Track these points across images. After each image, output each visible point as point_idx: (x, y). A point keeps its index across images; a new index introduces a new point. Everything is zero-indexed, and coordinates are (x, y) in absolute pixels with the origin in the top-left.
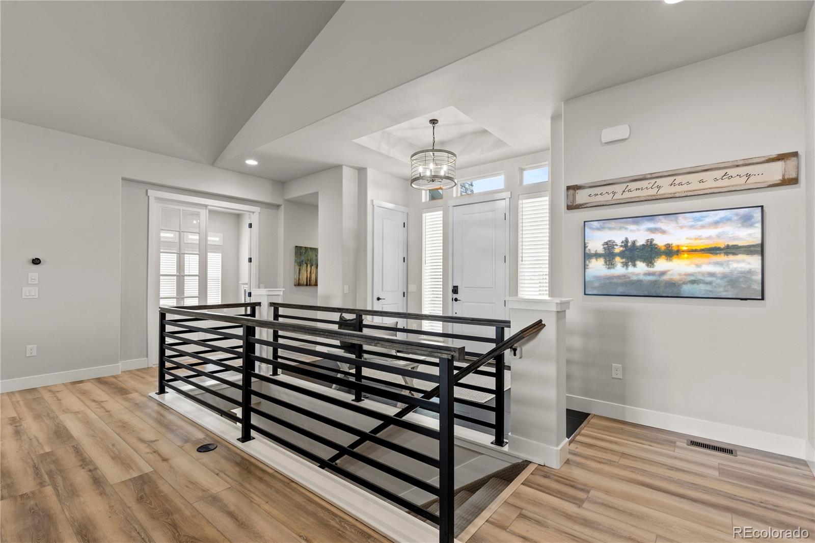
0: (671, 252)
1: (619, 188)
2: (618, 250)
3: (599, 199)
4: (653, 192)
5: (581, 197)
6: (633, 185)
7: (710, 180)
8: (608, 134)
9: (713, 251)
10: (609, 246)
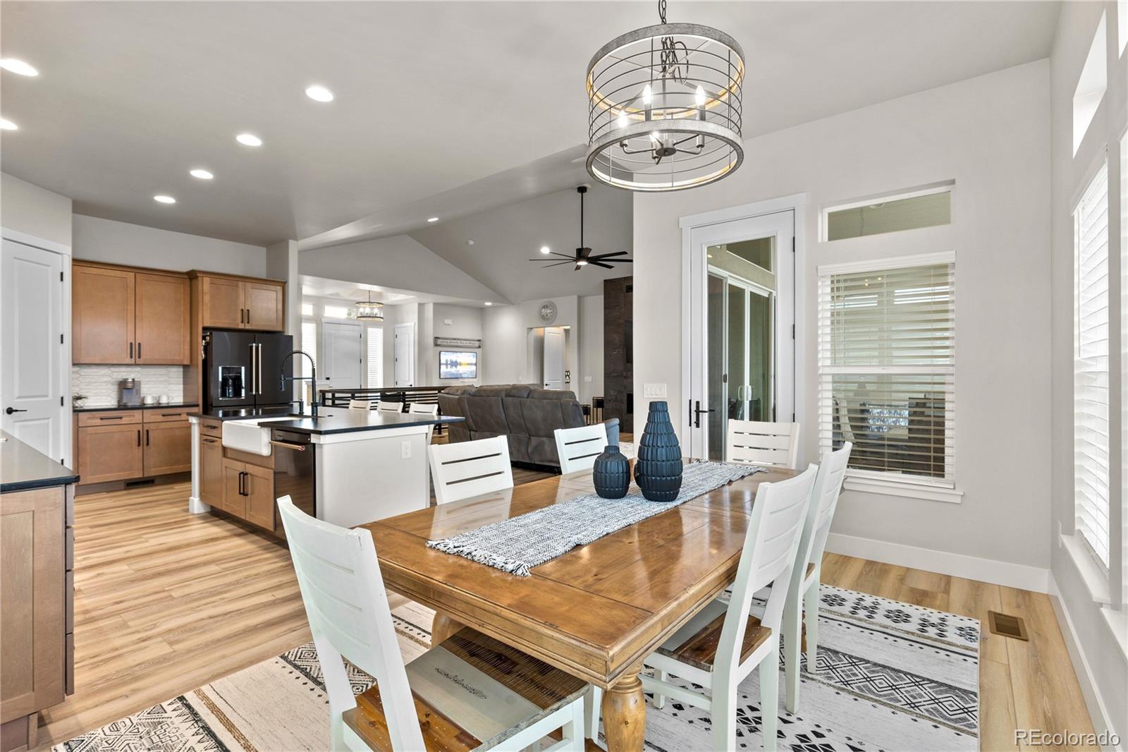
0: (460, 364)
1: (449, 341)
2: (449, 362)
3: (444, 344)
4: (456, 344)
5: (439, 342)
6: (453, 341)
7: (467, 343)
8: (447, 321)
9: (468, 364)
10: (447, 361)
